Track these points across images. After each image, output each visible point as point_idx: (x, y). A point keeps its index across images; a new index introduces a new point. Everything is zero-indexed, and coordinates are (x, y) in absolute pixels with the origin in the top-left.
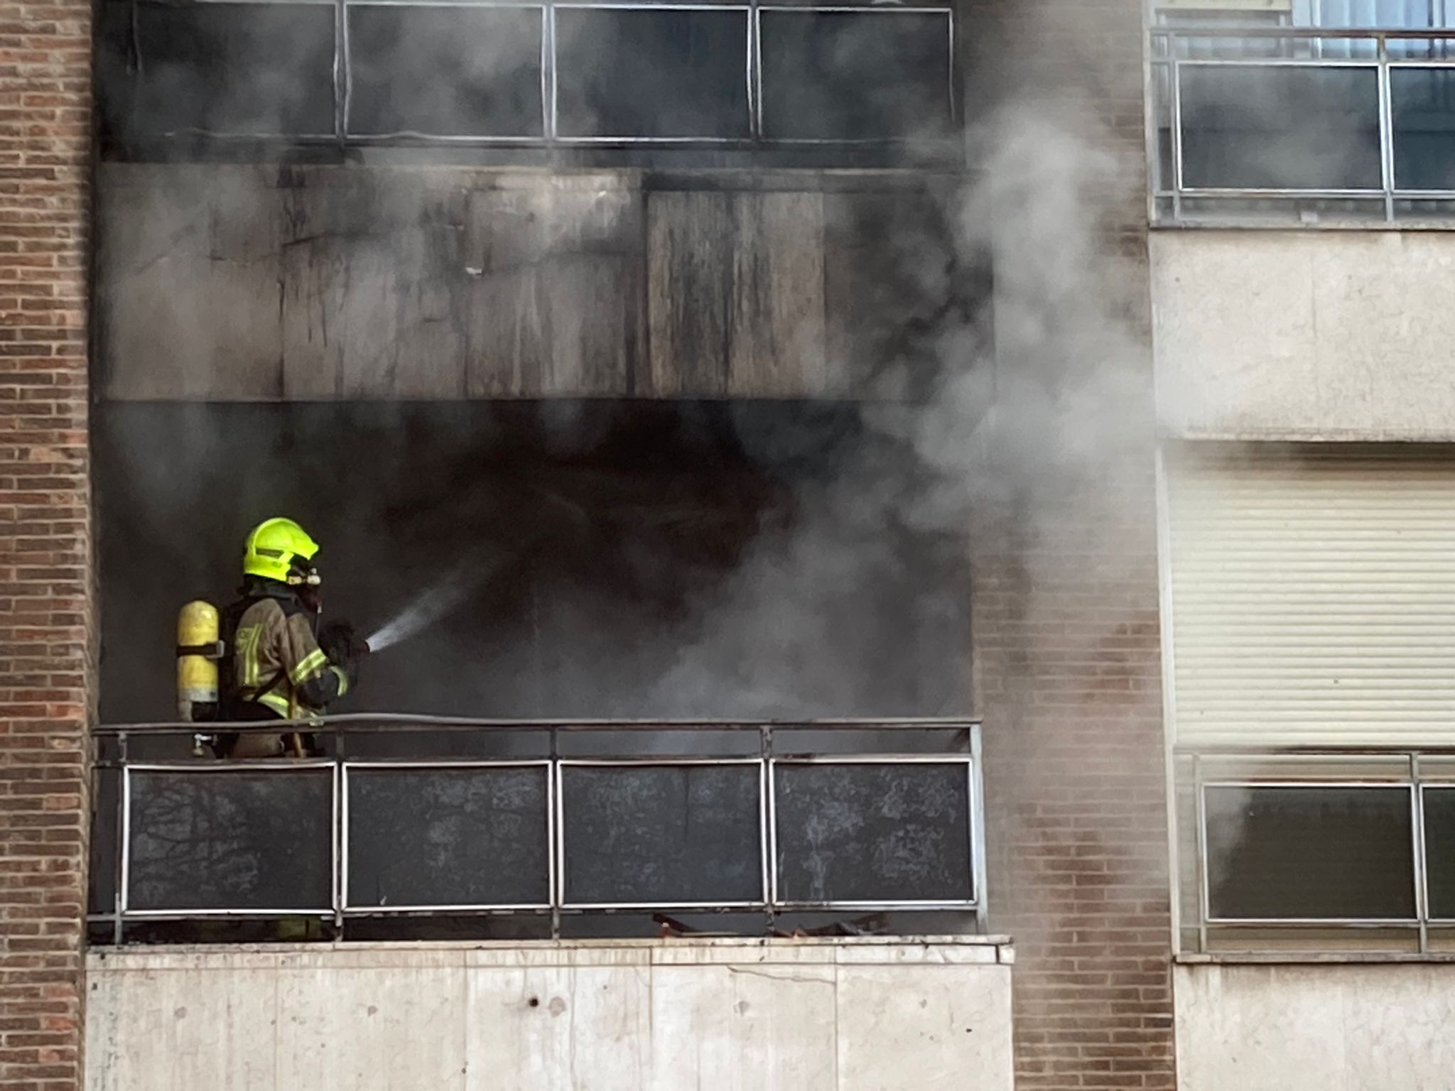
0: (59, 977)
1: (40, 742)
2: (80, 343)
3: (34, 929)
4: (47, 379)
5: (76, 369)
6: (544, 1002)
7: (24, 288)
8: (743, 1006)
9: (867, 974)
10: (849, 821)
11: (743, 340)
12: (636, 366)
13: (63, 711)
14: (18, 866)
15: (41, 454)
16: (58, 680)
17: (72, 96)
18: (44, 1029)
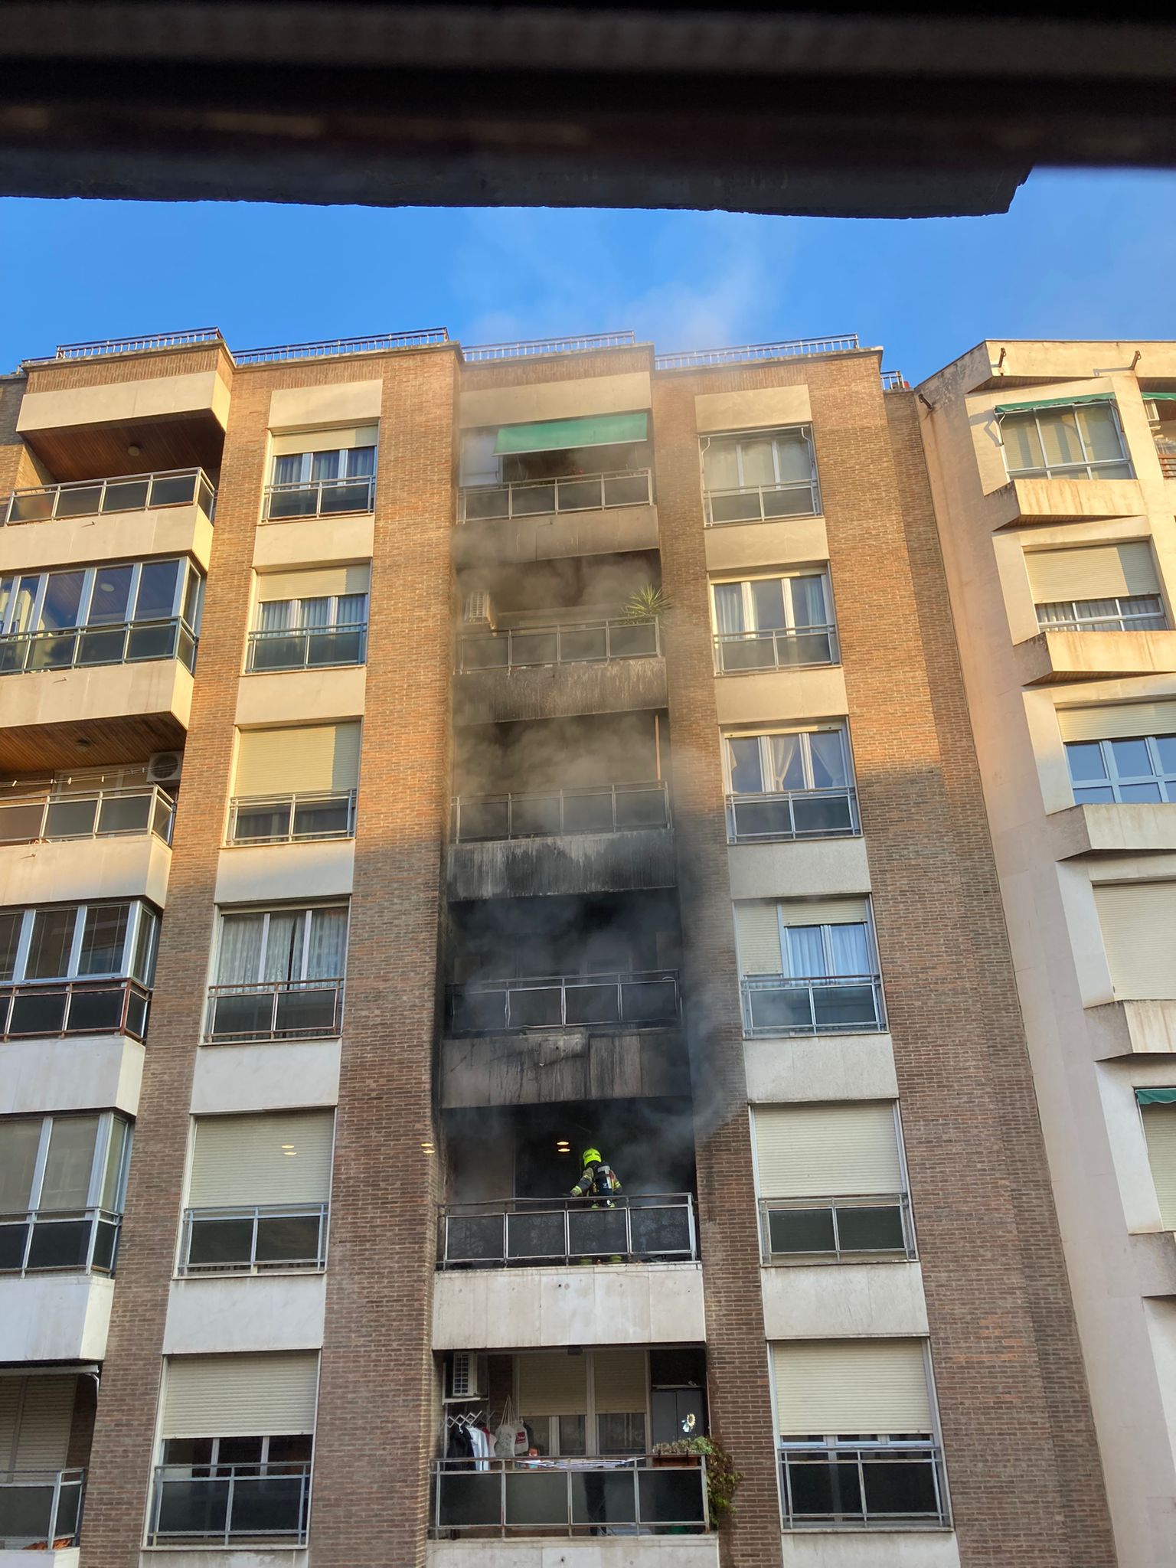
0: (420, 1281)
1: (415, 1211)
2: (429, 1093)
3: (414, 1267)
4: (420, 1104)
5: (428, 1101)
6: (563, 1285)
7: (415, 1079)
8: (621, 1285)
9: (658, 1274)
10: (653, 1226)
11: (617, 1080)
12: (587, 1090)
13: (422, 1201)
14: (409, 1248)
15: (418, 1126)
16: (422, 1192)
17: (429, 1023)
18: (416, 1297)
